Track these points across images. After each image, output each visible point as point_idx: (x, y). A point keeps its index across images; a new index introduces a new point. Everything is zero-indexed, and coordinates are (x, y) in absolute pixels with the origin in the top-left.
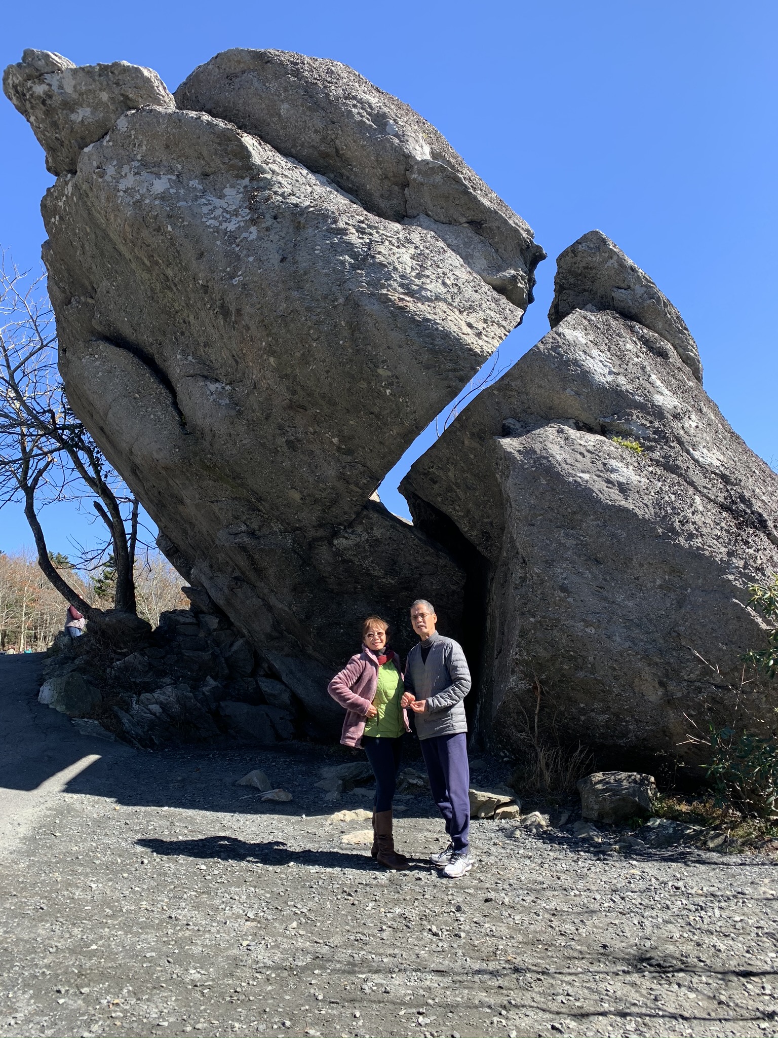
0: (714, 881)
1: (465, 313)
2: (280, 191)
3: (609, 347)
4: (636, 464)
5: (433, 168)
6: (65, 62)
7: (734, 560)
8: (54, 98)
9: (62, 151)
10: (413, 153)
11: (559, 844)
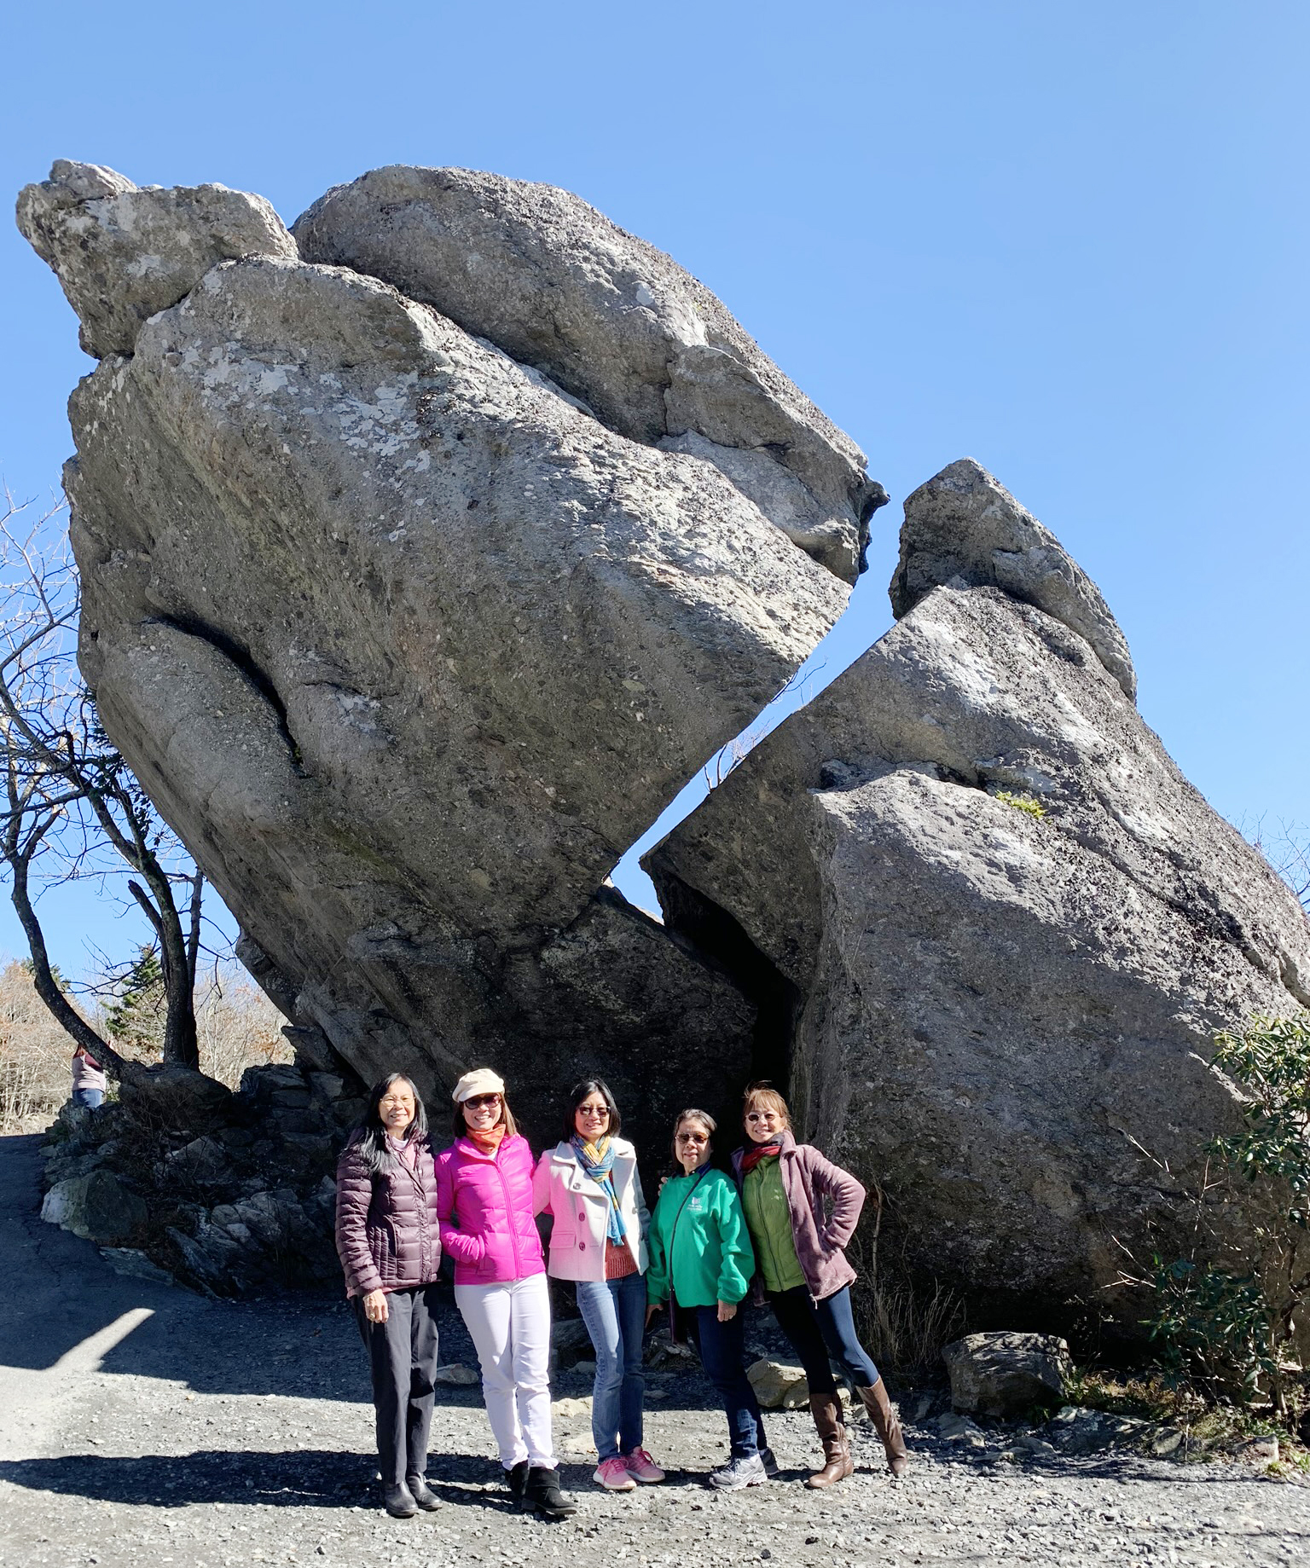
0: (1167, 1507)
1: (763, 595)
2: (468, 394)
3: (991, 650)
4: (1035, 836)
5: (710, 360)
6: (121, 183)
7: (1191, 991)
8: (101, 238)
9: (109, 320)
10: (679, 334)
11: (917, 1450)
